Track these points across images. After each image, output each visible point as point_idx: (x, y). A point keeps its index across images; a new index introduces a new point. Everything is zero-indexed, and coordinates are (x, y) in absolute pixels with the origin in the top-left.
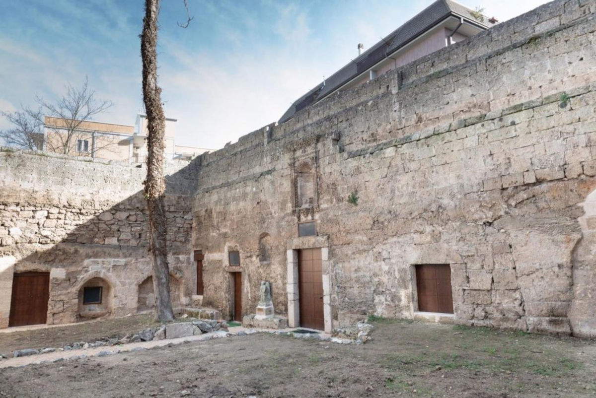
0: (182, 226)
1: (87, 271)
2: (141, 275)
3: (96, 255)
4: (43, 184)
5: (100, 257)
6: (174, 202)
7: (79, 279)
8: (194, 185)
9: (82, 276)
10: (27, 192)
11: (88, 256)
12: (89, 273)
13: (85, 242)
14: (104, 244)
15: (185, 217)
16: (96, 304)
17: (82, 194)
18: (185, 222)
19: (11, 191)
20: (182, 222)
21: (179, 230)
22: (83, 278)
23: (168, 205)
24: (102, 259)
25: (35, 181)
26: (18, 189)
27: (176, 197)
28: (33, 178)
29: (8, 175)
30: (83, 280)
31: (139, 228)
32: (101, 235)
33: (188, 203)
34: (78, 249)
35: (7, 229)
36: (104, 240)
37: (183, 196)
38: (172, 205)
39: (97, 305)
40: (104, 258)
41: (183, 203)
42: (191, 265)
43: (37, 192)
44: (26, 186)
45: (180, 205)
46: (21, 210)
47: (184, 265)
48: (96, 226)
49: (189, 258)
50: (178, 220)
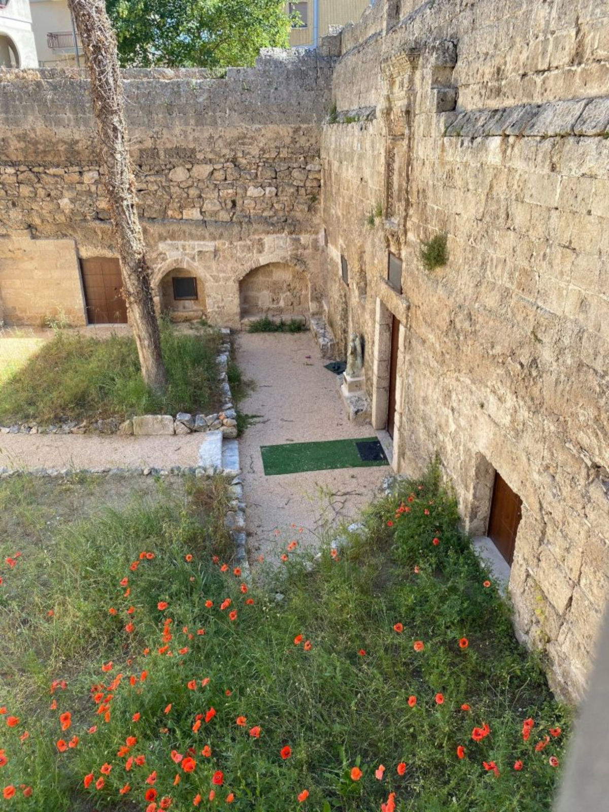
0: (302, 184)
1: (164, 260)
2: (241, 267)
3: (173, 237)
4: (82, 128)
5: (179, 239)
6: (288, 140)
7: (156, 270)
8: (324, 101)
9: (159, 266)
10: (65, 143)
11: (162, 238)
12: (167, 262)
13: (154, 216)
14: (182, 219)
15: (308, 167)
16: (190, 300)
17: (139, 139)
18: (307, 177)
19: (47, 143)
20: (303, 177)
21: (297, 191)
22: (161, 268)
23: (276, 147)
24: (182, 242)
25: (72, 123)
26: (54, 140)
27: (291, 130)
28: (69, 120)
29: (37, 119)
30: (161, 272)
31: (230, 191)
32: (177, 205)
33: (313, 141)
34: (148, 228)
35: (55, 201)
36: (181, 213)
37: (304, 126)
38: (284, 147)
39: (193, 302)
40: (185, 241)
41: (302, 141)
42: (320, 251)
43: (77, 142)
44: (63, 133)
45: (298, 145)
46: (66, 172)
47: (309, 251)
48: (166, 191)
49: (316, 241)
50: (296, 173)
